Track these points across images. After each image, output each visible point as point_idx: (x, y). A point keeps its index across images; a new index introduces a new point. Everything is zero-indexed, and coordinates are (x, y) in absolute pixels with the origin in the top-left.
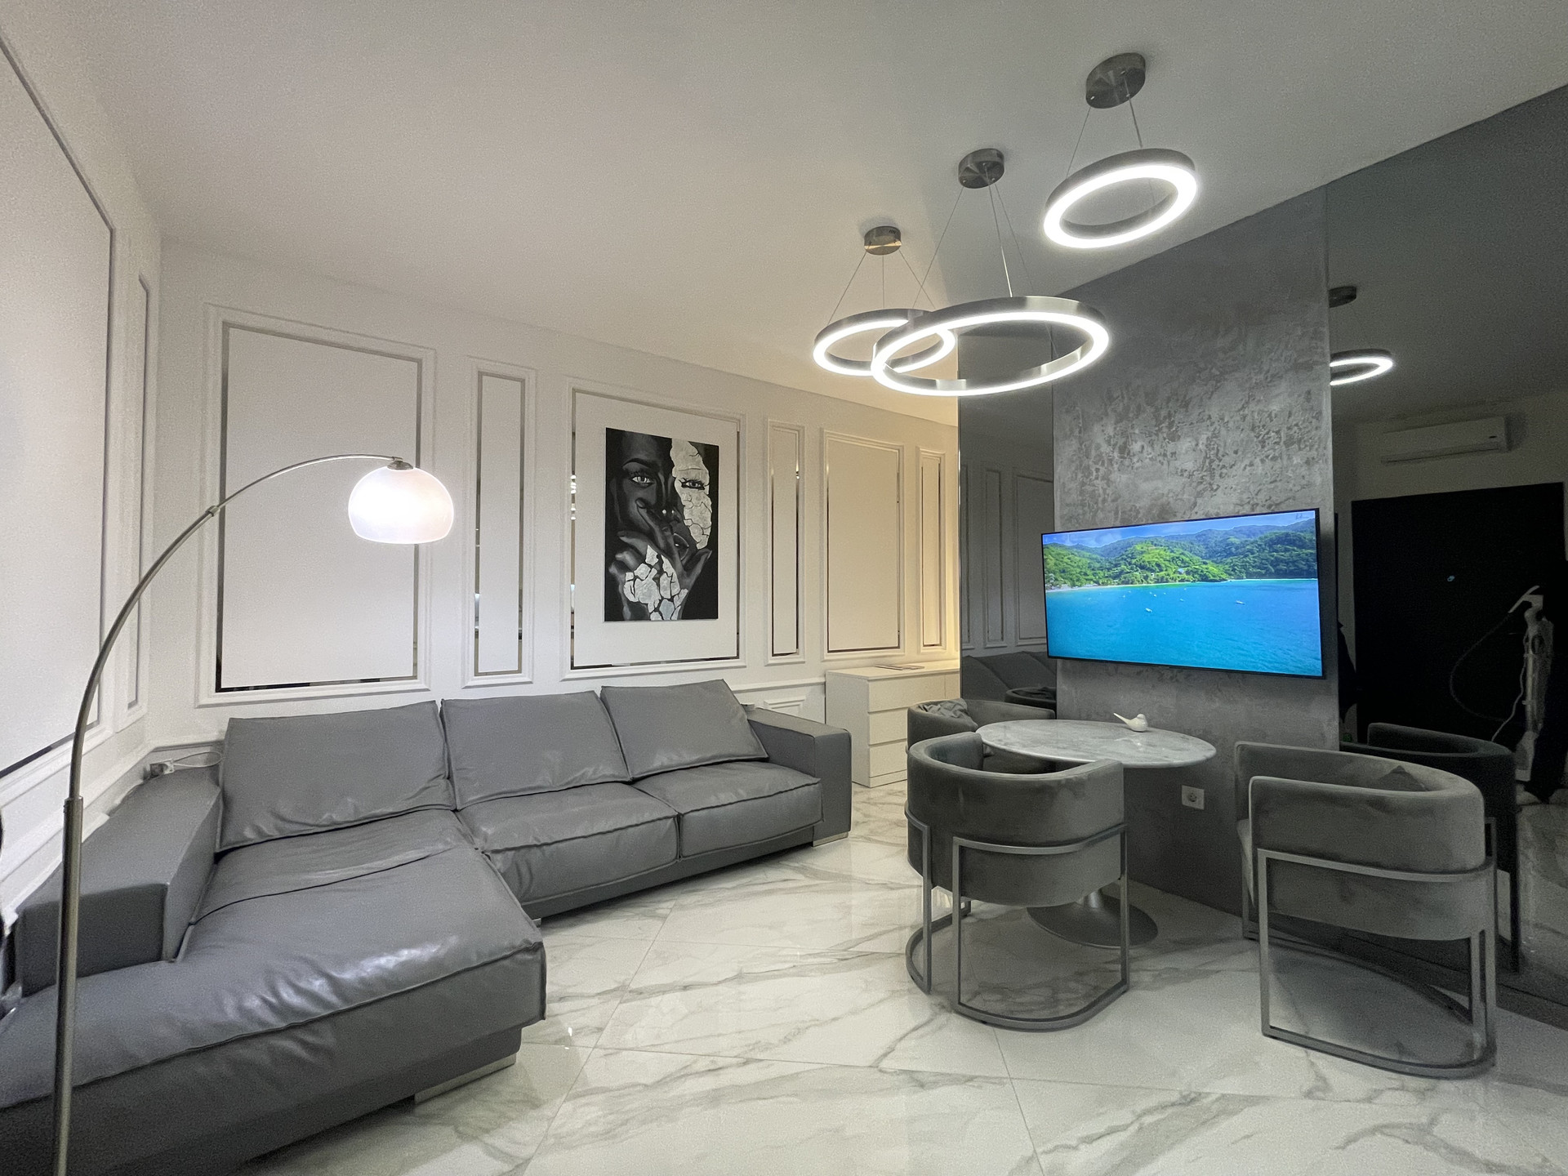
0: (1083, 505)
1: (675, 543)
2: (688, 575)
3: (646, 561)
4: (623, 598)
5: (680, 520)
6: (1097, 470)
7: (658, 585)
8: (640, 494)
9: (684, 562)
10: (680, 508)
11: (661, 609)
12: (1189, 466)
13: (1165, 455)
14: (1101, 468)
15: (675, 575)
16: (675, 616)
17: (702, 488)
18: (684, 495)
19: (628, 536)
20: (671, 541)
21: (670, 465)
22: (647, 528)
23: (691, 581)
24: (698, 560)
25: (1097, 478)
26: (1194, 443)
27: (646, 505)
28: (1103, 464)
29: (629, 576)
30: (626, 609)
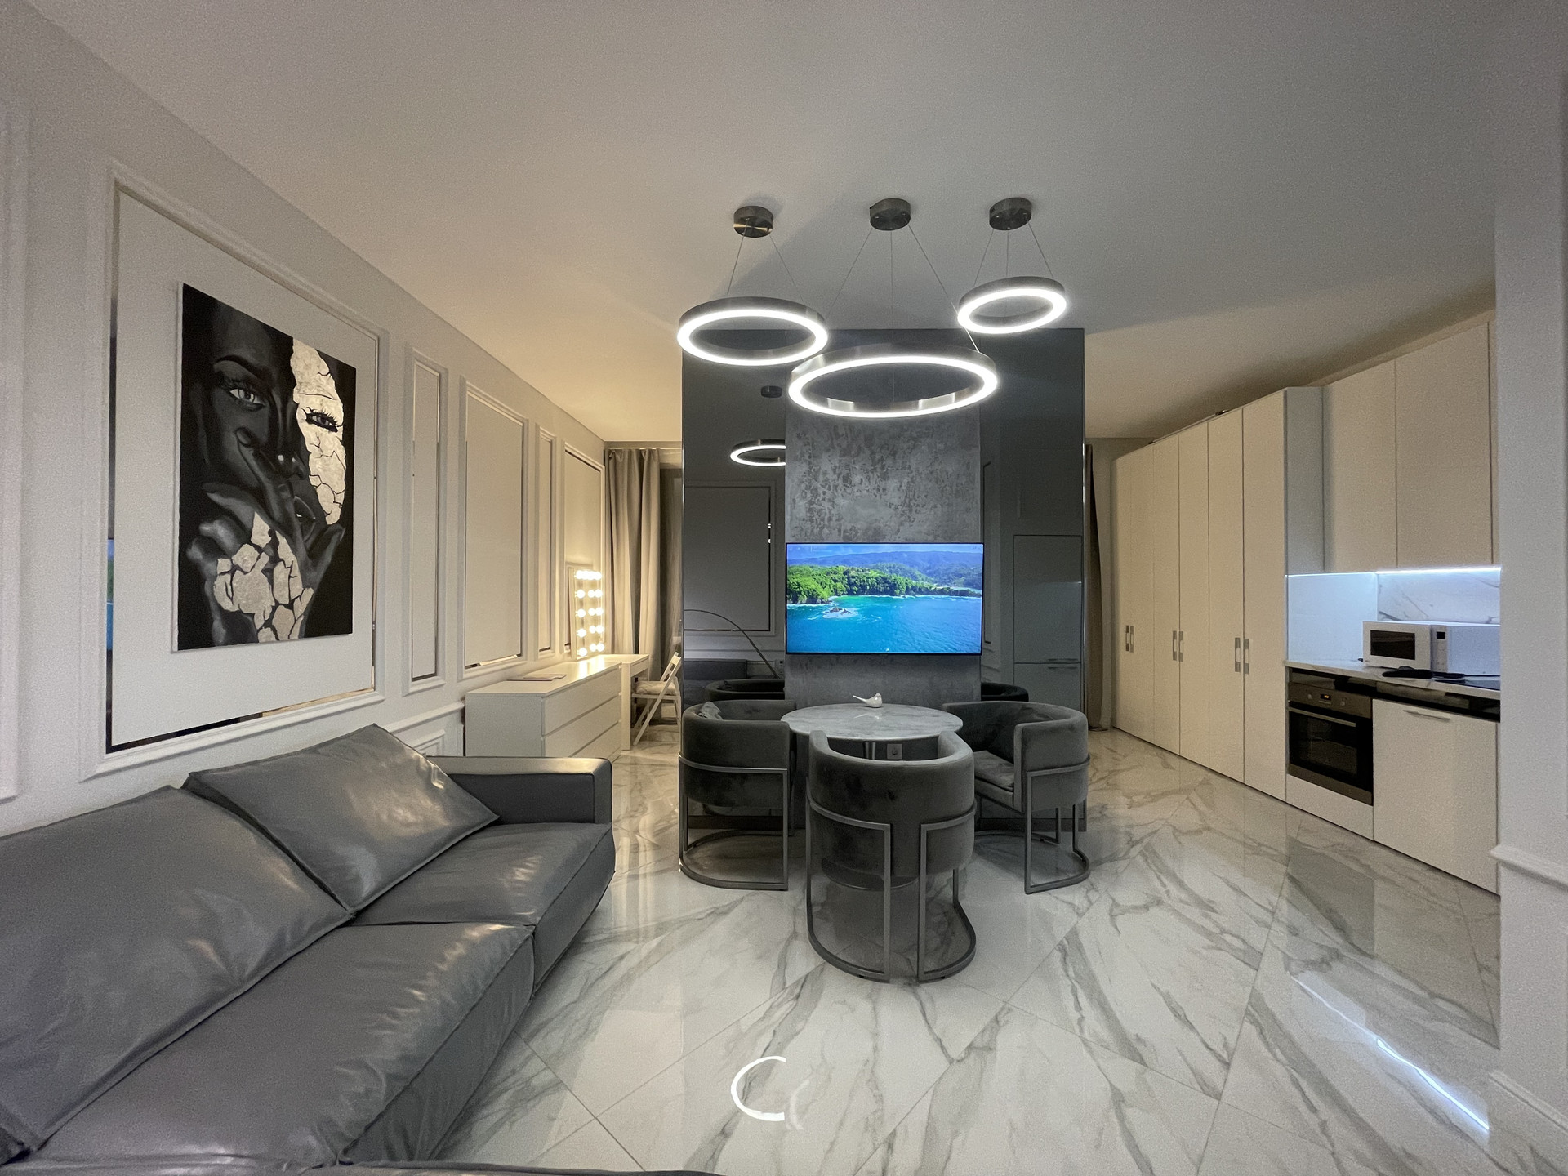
0: (811, 520)
1: (297, 512)
2: (315, 565)
3: (253, 540)
4: (212, 605)
5: (304, 474)
6: (824, 493)
7: (271, 581)
8: (244, 420)
9: (308, 546)
10: (304, 455)
11: (275, 622)
14: (827, 491)
15: (296, 566)
16: (297, 630)
17: (333, 428)
19: (223, 494)
20: (291, 508)
21: (289, 381)
22: (254, 484)
23: (318, 575)
24: (329, 541)
25: (824, 499)
27: (253, 441)
28: (829, 489)
29: (224, 564)
30: (218, 627)
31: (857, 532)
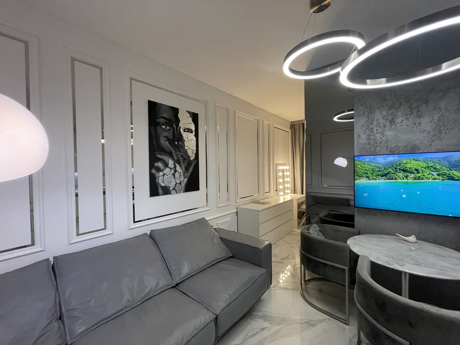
0: (369, 144)
1: (181, 157)
2: (187, 172)
3: (169, 166)
4: (158, 185)
5: (183, 147)
6: (377, 130)
7: (174, 177)
8: (165, 134)
9: (185, 166)
10: (183, 141)
11: (176, 188)
12: (428, 129)
13: (415, 124)
14: (379, 129)
15: (182, 172)
16: (182, 190)
17: (192, 132)
18: (185, 135)
19: (160, 155)
20: (180, 157)
21: (178, 121)
22: (168, 151)
23: (188, 175)
24: (191, 164)
25: (377, 133)
26: (431, 119)
27: (168, 139)
28: (380, 127)
29: (161, 174)
30: (160, 190)
31: (399, 148)
